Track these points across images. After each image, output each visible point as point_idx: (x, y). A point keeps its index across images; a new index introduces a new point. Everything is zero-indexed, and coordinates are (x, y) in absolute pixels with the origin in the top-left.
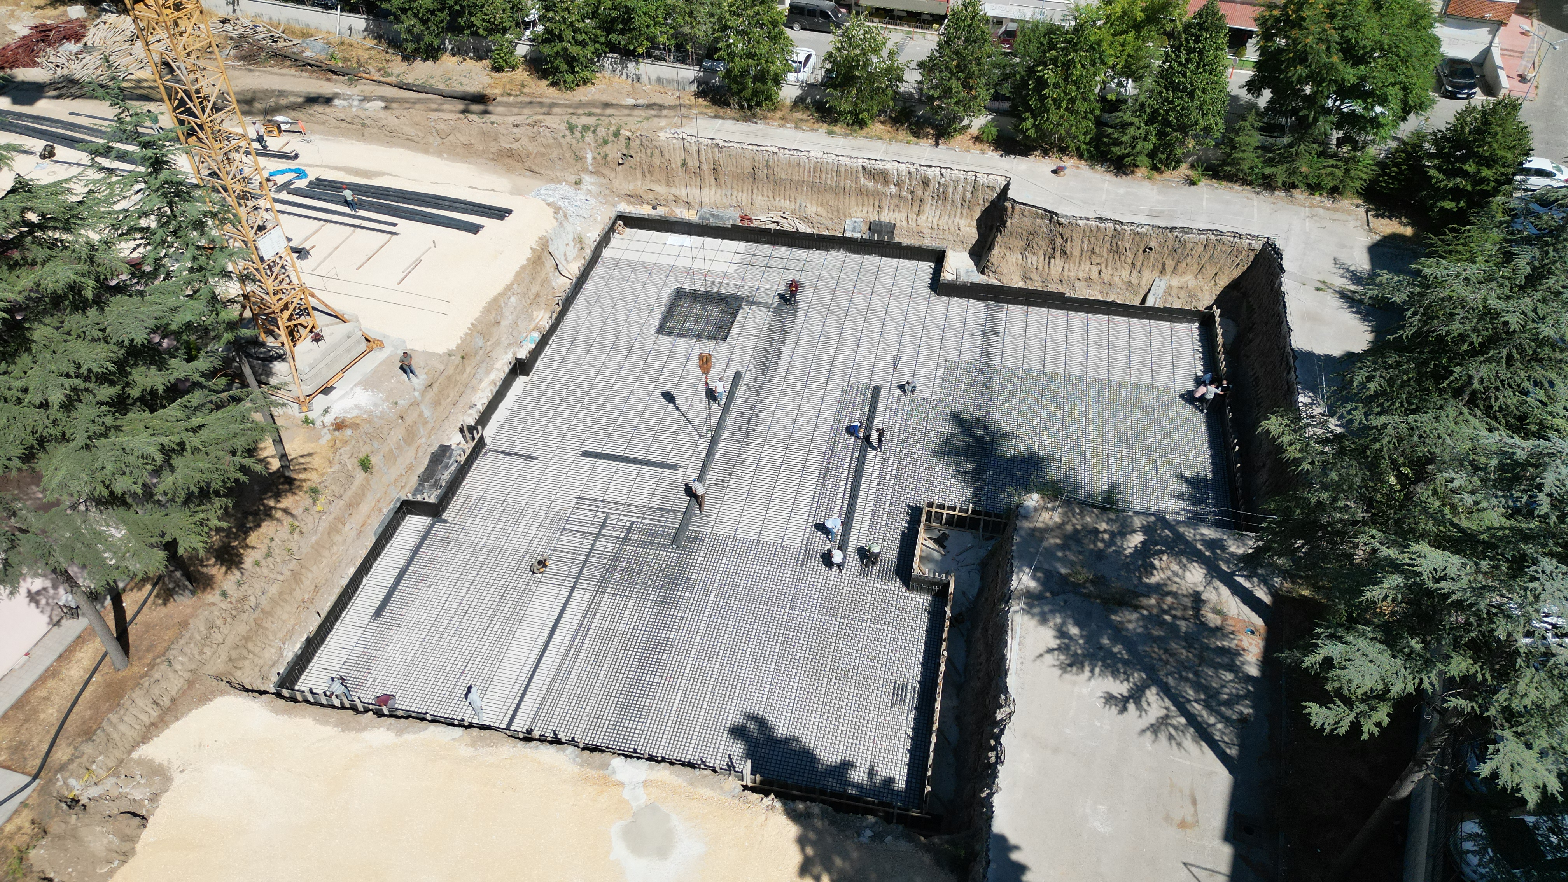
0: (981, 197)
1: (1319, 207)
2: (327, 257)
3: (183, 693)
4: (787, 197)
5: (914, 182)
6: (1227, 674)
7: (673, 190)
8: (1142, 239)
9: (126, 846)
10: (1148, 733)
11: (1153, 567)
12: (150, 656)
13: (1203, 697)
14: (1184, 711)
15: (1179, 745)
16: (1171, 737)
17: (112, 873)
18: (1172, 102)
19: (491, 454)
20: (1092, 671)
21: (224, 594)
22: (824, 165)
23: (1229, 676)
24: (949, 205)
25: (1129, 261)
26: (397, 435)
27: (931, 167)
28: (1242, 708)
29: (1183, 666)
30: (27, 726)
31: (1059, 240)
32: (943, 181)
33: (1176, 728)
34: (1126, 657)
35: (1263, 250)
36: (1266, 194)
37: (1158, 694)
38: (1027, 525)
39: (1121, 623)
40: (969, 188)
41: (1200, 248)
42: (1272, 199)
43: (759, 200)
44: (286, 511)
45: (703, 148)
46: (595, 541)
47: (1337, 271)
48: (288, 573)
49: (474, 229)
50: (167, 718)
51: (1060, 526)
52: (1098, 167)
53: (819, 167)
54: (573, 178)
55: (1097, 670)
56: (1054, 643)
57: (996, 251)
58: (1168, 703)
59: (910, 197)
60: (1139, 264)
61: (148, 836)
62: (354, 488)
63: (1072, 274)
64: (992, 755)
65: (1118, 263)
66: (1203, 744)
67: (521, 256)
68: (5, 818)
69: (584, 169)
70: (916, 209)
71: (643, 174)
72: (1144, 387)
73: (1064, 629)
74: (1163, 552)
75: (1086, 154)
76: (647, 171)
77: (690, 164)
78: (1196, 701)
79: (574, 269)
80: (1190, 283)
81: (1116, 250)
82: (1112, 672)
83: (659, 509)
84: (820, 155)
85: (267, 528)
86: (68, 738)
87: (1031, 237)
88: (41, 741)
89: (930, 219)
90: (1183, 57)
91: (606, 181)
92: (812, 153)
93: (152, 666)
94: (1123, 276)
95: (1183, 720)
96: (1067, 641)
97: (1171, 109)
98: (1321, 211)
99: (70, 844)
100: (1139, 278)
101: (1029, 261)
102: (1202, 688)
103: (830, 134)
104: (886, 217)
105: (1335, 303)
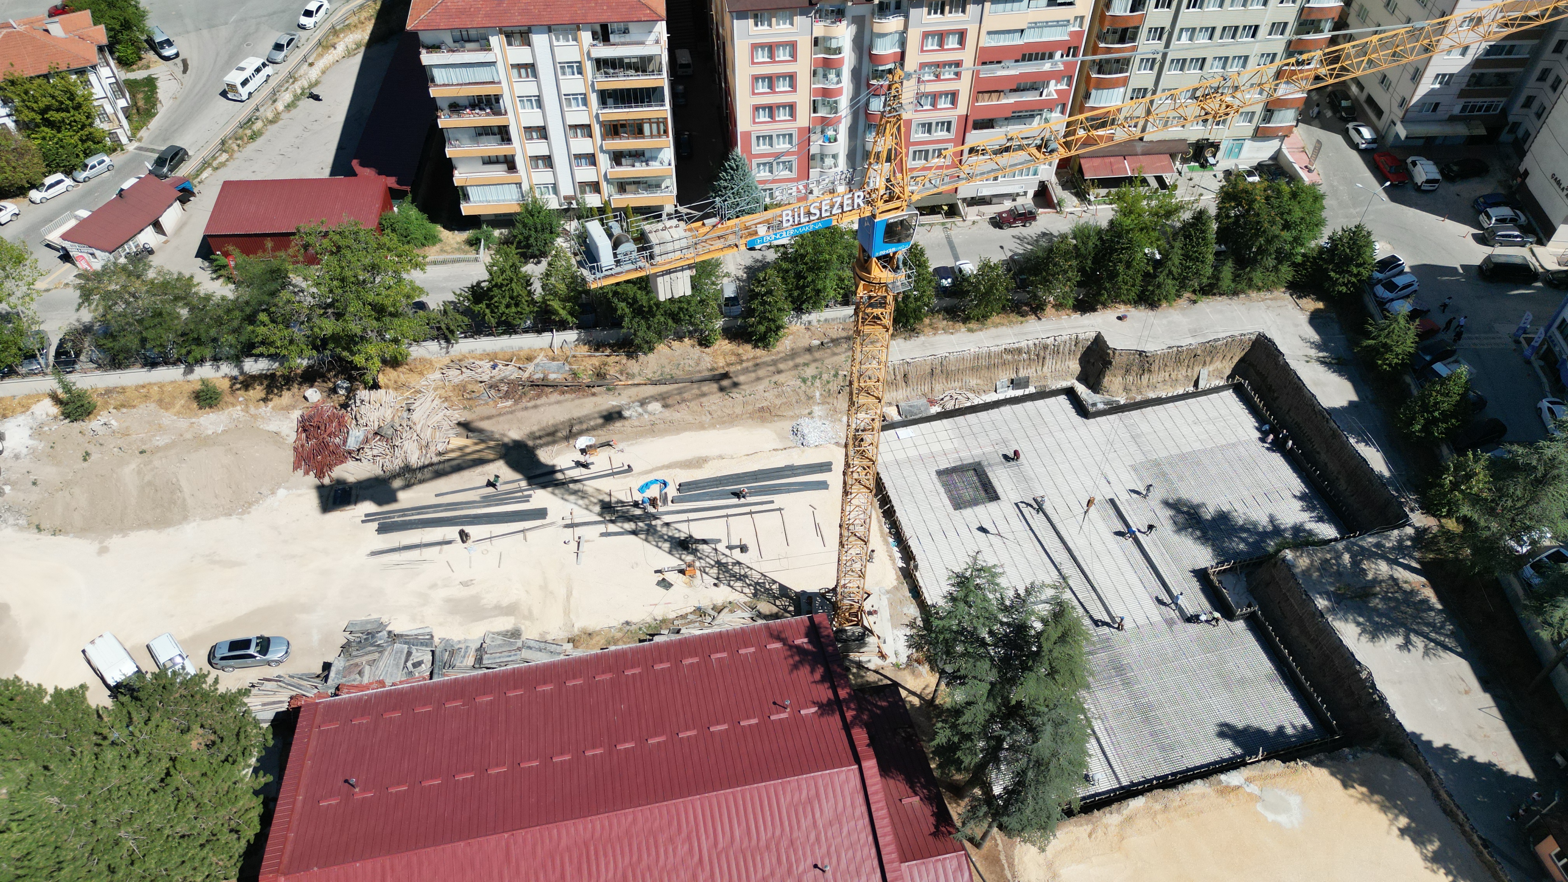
0: (1080, 347)
1: (1266, 299)
4: (957, 379)
5: (1038, 349)
6: (1431, 612)
8: (1192, 351)
10: (1426, 657)
13: (1431, 629)
15: (1440, 657)
16: (1434, 655)
20: (1383, 637)
22: (980, 355)
23: (1433, 614)
24: (1061, 356)
25: (1186, 365)
27: (1048, 337)
28: (1449, 627)
29: (1414, 617)
31: (1146, 366)
32: (1056, 344)
33: (1433, 649)
34: (1390, 623)
35: (1257, 339)
37: (1415, 636)
38: (1297, 570)
39: (1375, 606)
40: (1073, 343)
41: (1224, 347)
42: (1241, 301)
43: (939, 387)
47: (1306, 345)
51: (1312, 565)
52: (1140, 307)
53: (977, 357)
54: (811, 411)
55: (1385, 635)
59: (1036, 358)
60: (1191, 365)
63: (1154, 381)
65: (1180, 368)
66: (1448, 652)
69: (815, 403)
70: (1040, 364)
72: (1235, 444)
73: (1357, 621)
74: (1362, 560)
78: (1430, 632)
80: (1219, 367)
81: (1178, 362)
82: (1391, 634)
84: (977, 349)
87: (1127, 367)
89: (1050, 368)
92: (971, 351)
94: (1183, 374)
95: (1433, 644)
96: (1363, 626)
98: (1269, 301)
100: (1192, 372)
101: (1128, 379)
102: (1428, 625)
103: (970, 330)
104: (1022, 373)
105: (1321, 369)
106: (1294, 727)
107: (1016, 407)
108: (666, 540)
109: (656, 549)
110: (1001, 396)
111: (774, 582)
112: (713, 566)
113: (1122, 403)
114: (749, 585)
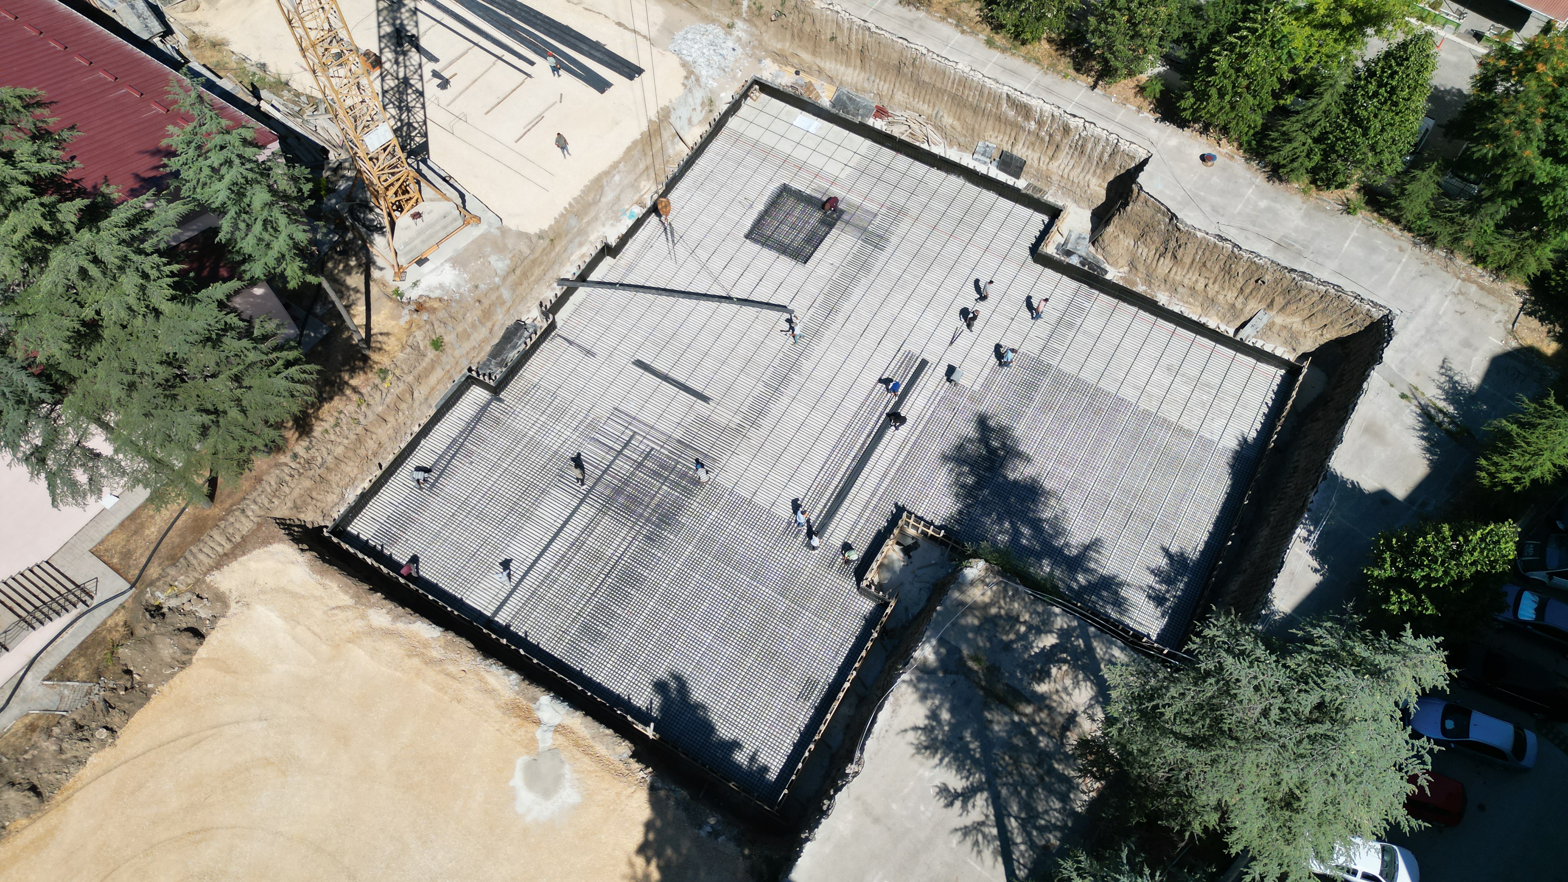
0: (1118, 162)
1: (1475, 282)
2: (463, 91)
3: (253, 533)
4: (927, 100)
5: (1055, 126)
6: (1057, 802)
7: (818, 61)
8: (1258, 269)
9: (185, 658)
10: (959, 833)
11: (1049, 675)
12: (229, 502)
13: (1023, 815)
14: (1000, 824)
15: (979, 852)
16: (976, 843)
17: (172, 675)
18: (1343, 132)
19: (559, 339)
20: (941, 760)
21: (295, 456)
22: (969, 81)
23: (1057, 805)
24: (1084, 159)
25: (1239, 286)
26: (473, 315)
27: (1075, 116)
28: (1051, 837)
29: (1024, 781)
30: (134, 537)
31: (1172, 244)
32: (1084, 134)
33: (985, 836)
34: (978, 755)
35: (1380, 321)
36: (1425, 248)
37: (986, 800)
38: (956, 595)
39: (991, 722)
40: (1109, 150)
41: (1316, 297)
42: (1427, 258)
43: (899, 96)
44: (355, 390)
45: (855, 27)
46: (615, 458)
47: (1437, 377)
48: (353, 437)
49: (601, 85)
50: (237, 552)
51: (986, 606)
52: (1254, 164)
53: (964, 82)
54: (726, 20)
55: (946, 760)
56: (922, 722)
57: (1110, 229)
58: (991, 811)
59: (1047, 138)
60: (1248, 291)
61: (203, 652)
62: (424, 364)
63: (1178, 278)
64: (826, 802)
65: (1227, 283)
66: (1000, 859)
67: (637, 128)
68: (108, 614)
69: (738, 14)
70: (1050, 153)
71: (793, 35)
72: (1188, 433)
73: (938, 712)
74: (1065, 661)
75: (1245, 146)
76: (798, 35)
77: (839, 40)
78: (1016, 818)
79: (694, 136)
80: (1295, 326)
81: (1228, 271)
82: (958, 767)
83: (679, 441)
84: (967, 70)
85: (337, 402)
86: (160, 558)
87: (1147, 229)
88: (142, 555)
89: (1062, 167)
90: (1372, 88)
91: (757, 32)
92: (960, 66)
93: (229, 512)
94: (1228, 297)
95: (995, 831)
96: (934, 724)
97: (1340, 139)
98: (1473, 288)
99: (147, 648)
100: (1245, 305)
101: (1140, 251)
102: (1027, 806)
103: (990, 43)
104: (1020, 151)
105: (1410, 417)
106: (753, 759)
107: (972, 189)
108: (394, 25)
109: (375, 24)
110: (967, 161)
111: (425, 135)
112: (397, 78)
113: (1108, 277)
114: (400, 120)
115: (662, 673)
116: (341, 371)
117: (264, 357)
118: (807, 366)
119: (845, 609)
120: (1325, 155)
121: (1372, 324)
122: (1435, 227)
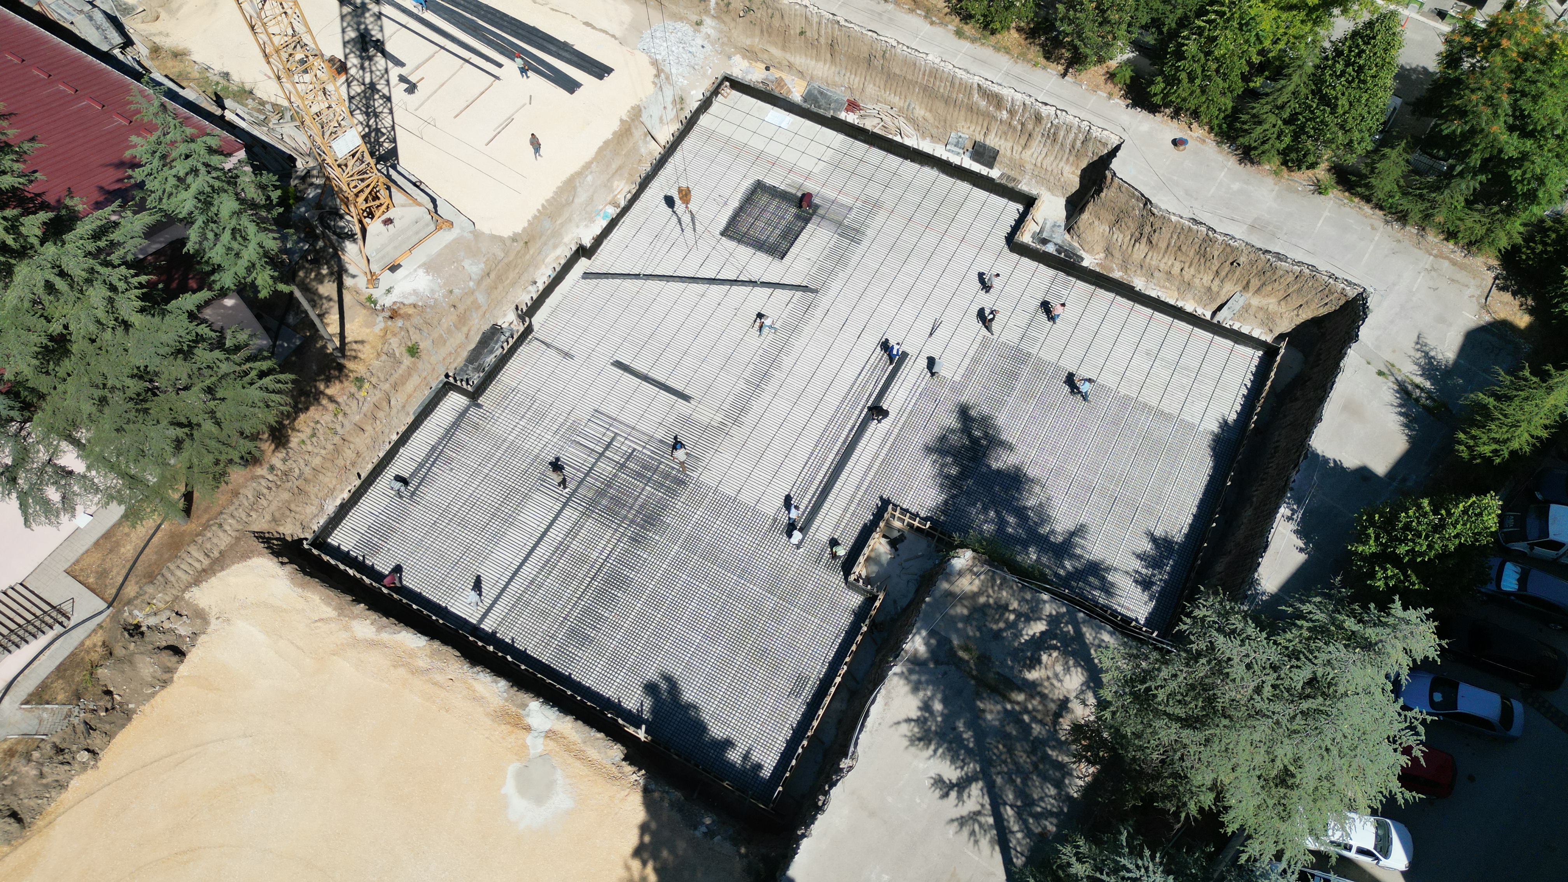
0: (1091, 149)
1: (1447, 258)
2: (431, 95)
3: (231, 547)
4: (898, 93)
5: (1027, 115)
6: (1052, 789)
7: (788, 56)
8: (1232, 252)
9: (166, 676)
10: (956, 824)
11: (1039, 662)
12: (206, 517)
13: (1019, 803)
14: (996, 813)
15: (976, 842)
16: (973, 833)
17: (154, 694)
18: (1312, 112)
19: (536, 342)
20: (935, 751)
21: (272, 468)
22: (940, 72)
23: (1052, 791)
24: (1057, 147)
25: (1215, 269)
26: (448, 321)
27: (1046, 104)
28: (1047, 823)
29: (1018, 769)
30: (110, 556)
31: (1147, 229)
32: (1056, 122)
33: (981, 826)
34: (971, 745)
35: (1355, 299)
36: (1396, 226)
37: (982, 790)
38: (945, 585)
39: (984, 711)
40: (1081, 137)
41: (1291, 278)
42: (1399, 235)
43: (871, 89)
44: (331, 399)
45: (824, 21)
46: (597, 460)
47: (1412, 353)
48: (330, 447)
49: (571, 86)
50: (216, 567)
51: (975, 596)
52: (1225, 147)
53: (935, 73)
54: (695, 18)
55: (940, 751)
56: (915, 714)
57: (1085, 216)
58: (986, 800)
59: (1019, 127)
60: (1223, 274)
61: (184, 669)
62: (400, 372)
63: (1154, 263)
64: (821, 798)
65: (1202, 267)
66: (997, 848)
67: (609, 128)
68: (86, 634)
69: (706, 11)
70: (1023, 141)
71: (762, 31)
72: (1168, 417)
73: (930, 703)
74: (1055, 648)
75: (1216, 129)
76: (767, 31)
77: (809, 34)
78: (1011, 806)
79: (665, 135)
80: (1271, 307)
81: (1203, 255)
82: (953, 757)
83: (661, 441)
84: (937, 61)
85: (313, 412)
86: (137, 576)
87: (1121, 215)
88: (118, 574)
89: (1035, 156)
90: (1339, 67)
91: (725, 29)
92: (930, 57)
93: (206, 527)
94: (1204, 281)
95: (991, 820)
96: (927, 715)
97: (1310, 120)
98: (1446, 264)
99: (127, 668)
100: (1221, 287)
101: (1115, 236)
102: (1023, 794)
103: (959, 34)
104: (992, 141)
105: (1387, 393)
106: (746, 757)
107: (946, 181)
108: (358, 30)
109: (339, 30)
110: (940, 151)
111: (394, 140)
112: (364, 84)
113: (1085, 264)
114: (368, 126)
115: (652, 674)
116: (316, 381)
117: (238, 368)
118: (787, 361)
119: (833, 604)
120: (1296, 137)
121: (1347, 302)
122: (1405, 204)
